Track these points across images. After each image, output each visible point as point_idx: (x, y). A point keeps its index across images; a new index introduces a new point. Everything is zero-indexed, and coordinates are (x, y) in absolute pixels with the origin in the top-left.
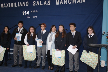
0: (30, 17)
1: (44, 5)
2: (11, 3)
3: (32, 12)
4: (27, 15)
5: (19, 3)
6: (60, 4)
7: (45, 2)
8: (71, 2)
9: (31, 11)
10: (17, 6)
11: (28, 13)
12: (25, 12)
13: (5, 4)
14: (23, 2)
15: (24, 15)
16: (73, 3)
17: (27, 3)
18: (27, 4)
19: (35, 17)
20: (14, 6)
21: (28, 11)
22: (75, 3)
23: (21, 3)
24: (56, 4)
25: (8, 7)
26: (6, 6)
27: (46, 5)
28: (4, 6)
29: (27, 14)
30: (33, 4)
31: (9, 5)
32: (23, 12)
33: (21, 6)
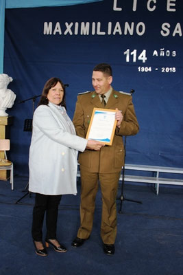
0: (150, 69)
2: (83, 24)
3: (159, 53)
4: (140, 63)
5: (110, 24)
9: (155, 53)
10: (104, 33)
11: (143, 56)
12: (132, 54)
13: (58, 24)
14: (127, 24)
15: (128, 60)
17: (141, 27)
18: (140, 30)
19: (167, 71)
20: (93, 33)
21: (144, 52)
23: (118, 24)
25: (71, 33)
26: (63, 31)
28: (56, 31)
29: (140, 58)
30: (162, 32)
31: (73, 29)
32: (125, 53)
33: (121, 33)
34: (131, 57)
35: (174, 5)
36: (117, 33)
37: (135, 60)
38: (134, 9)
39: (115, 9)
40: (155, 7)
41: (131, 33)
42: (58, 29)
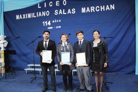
0: (52, 28)
1: (68, 13)
2: (28, 14)
3: (55, 21)
4: (48, 26)
5: (37, 13)
6: (87, 12)
7: (69, 10)
8: (99, 10)
9: (53, 21)
10: (35, 17)
11: (49, 23)
13: (21, 15)
14: (43, 12)
15: (44, 25)
16: (101, 10)
17: (48, 12)
18: (48, 14)
19: (58, 28)
20: (32, 17)
21: (50, 21)
22: (104, 10)
23: (40, 13)
24: (82, 12)
25: (25, 18)
26: (22, 18)
27: (70, 13)
28: (20, 18)
30: (55, 13)
31: (25, 16)
32: (43, 23)
33: (41, 16)
34: (45, 24)
35: (59, 3)
36: (40, 16)
37: (46, 25)
38: (45, 7)
39: (39, 7)
40: (52, 5)
41: (45, 15)
42: (21, 17)
